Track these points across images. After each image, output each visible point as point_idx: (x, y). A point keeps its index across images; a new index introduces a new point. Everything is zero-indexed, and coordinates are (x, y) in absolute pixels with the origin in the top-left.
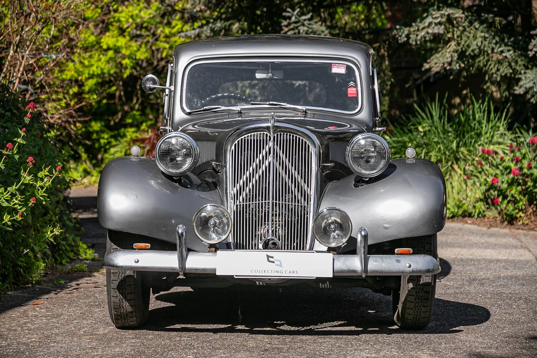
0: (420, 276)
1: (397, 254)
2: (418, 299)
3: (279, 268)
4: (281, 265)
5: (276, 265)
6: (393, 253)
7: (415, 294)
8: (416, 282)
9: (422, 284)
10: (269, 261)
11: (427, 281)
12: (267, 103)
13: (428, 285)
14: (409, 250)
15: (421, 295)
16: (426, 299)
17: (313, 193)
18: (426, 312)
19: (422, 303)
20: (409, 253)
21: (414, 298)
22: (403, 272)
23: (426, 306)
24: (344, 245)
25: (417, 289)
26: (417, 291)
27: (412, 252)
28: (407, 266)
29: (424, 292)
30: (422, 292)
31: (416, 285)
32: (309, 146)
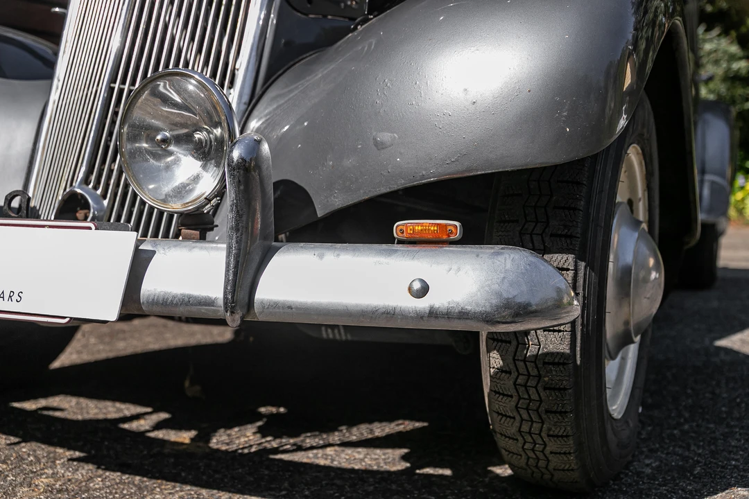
0: (526, 333)
1: (401, 242)
2: (527, 409)
6: (390, 239)
7: (512, 391)
8: (512, 348)
9: (536, 357)
11: (551, 348)
13: (559, 364)
14: (446, 225)
15: (534, 396)
16: (555, 412)
17: (243, 64)
18: (565, 453)
19: (543, 423)
20: (445, 237)
21: (513, 404)
22: (390, 314)
23: (562, 436)
24: (209, 205)
25: (519, 374)
26: (519, 381)
27: (458, 235)
28: (410, 289)
29: (545, 389)
30: (536, 387)
31: (514, 360)
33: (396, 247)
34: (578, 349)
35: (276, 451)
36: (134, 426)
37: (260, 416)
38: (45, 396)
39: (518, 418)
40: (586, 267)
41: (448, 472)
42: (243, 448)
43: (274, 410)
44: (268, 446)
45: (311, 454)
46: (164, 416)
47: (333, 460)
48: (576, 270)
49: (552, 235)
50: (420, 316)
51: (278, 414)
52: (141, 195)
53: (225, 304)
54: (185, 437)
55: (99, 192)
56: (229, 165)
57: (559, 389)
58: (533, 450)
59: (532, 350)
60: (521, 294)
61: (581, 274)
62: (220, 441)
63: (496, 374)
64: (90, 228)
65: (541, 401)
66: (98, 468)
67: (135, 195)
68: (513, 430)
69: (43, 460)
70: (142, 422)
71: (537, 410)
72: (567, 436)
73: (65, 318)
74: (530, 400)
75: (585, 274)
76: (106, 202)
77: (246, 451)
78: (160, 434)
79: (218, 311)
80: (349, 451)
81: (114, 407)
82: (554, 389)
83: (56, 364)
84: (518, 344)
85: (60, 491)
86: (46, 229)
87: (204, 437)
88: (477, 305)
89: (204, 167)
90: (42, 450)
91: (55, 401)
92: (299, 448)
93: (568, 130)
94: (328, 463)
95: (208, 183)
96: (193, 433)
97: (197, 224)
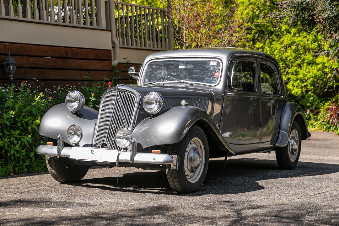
1: (153, 153)
3: (95, 157)
4: (96, 155)
6: (151, 152)
9: (172, 170)
10: (92, 153)
11: (174, 168)
12: (177, 80)
13: (175, 171)
14: (159, 151)
17: (132, 122)
22: (150, 162)
24: (128, 147)
26: (170, 173)
28: (153, 159)
30: (172, 174)
32: (135, 98)
36: (108, 187)
39: (171, 179)
40: (179, 157)
44: (134, 189)
46: (113, 186)
48: (177, 157)
49: (174, 152)
50: (154, 162)
51: (136, 186)
52: (118, 145)
53: (130, 160)
56: (131, 142)
59: (172, 168)
65: (173, 176)
67: (117, 145)
73: (108, 162)
76: (109, 145)
78: (113, 188)
84: (170, 167)
89: (127, 141)
93: (174, 139)
95: (128, 144)
96: (119, 188)
97: (126, 149)
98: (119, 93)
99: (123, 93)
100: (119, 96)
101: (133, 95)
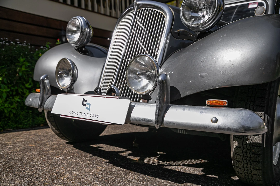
0: (247, 136)
1: (208, 106)
2: (246, 160)
3: (86, 111)
4: (89, 109)
5: (87, 108)
6: (205, 105)
7: (241, 154)
8: (242, 140)
9: (250, 144)
10: (83, 104)
11: (255, 141)
13: (258, 146)
14: (223, 101)
15: (249, 156)
16: (256, 162)
17: (159, 53)
18: (258, 175)
19: (251, 165)
20: (222, 105)
21: (241, 158)
22: (205, 127)
23: (258, 169)
24: (150, 93)
25: (244, 149)
26: (244, 151)
27: (227, 104)
28: (212, 120)
29: (253, 154)
30: (249, 153)
31: (242, 144)
32: (164, 17)
33: (207, 107)
34: (265, 142)
35: (163, 165)
36: (122, 154)
37: (158, 155)
38: (99, 144)
39: (243, 162)
40: (268, 116)
41: (217, 177)
42: (153, 164)
43: (162, 153)
44: (161, 164)
45: (174, 167)
46: (131, 152)
47: (181, 170)
48: (264, 117)
49: (256, 106)
50: (215, 129)
51: (163, 154)
52: (132, 90)
53: (155, 122)
54: (137, 159)
55: (118, 88)
56: (158, 82)
57: (258, 154)
58: (247, 173)
59: (249, 141)
60: (248, 124)
61: (266, 118)
62: (147, 161)
63: (236, 148)
64: (117, 98)
65: (251, 158)
66: (114, 165)
68: (241, 166)
69: (99, 162)
70: (125, 153)
71: (250, 160)
72: (259, 170)
73: (110, 123)
74: (247, 157)
75: (267, 119)
76: (120, 91)
77: (155, 164)
78: (130, 157)
79: (153, 123)
80: (185, 167)
81: (117, 148)
82: (256, 154)
83: (101, 135)
84: (244, 139)
85: (104, 171)
86: (105, 98)
87: (142, 159)
88: (234, 126)
90: (99, 159)
91: (101, 145)
92: (170, 165)
93: (264, 73)
94: (179, 170)
95: (150, 87)
96: (139, 158)
97: (147, 98)
98: (138, 10)
99: (145, 10)
100: (138, 16)
101: (161, 12)
